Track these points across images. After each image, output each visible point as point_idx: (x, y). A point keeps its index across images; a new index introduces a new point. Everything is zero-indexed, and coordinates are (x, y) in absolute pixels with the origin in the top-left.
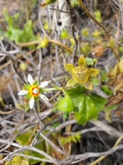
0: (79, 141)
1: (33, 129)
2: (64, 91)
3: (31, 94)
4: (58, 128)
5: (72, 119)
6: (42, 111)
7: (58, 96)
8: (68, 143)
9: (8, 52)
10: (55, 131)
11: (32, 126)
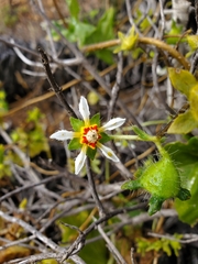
0: (177, 254)
1: (89, 211)
2: (159, 147)
3: (81, 140)
4: (138, 219)
5: (169, 207)
6: (112, 182)
7: (146, 158)
8: (152, 251)
9: (60, 61)
10: (130, 223)
11: (89, 206)
